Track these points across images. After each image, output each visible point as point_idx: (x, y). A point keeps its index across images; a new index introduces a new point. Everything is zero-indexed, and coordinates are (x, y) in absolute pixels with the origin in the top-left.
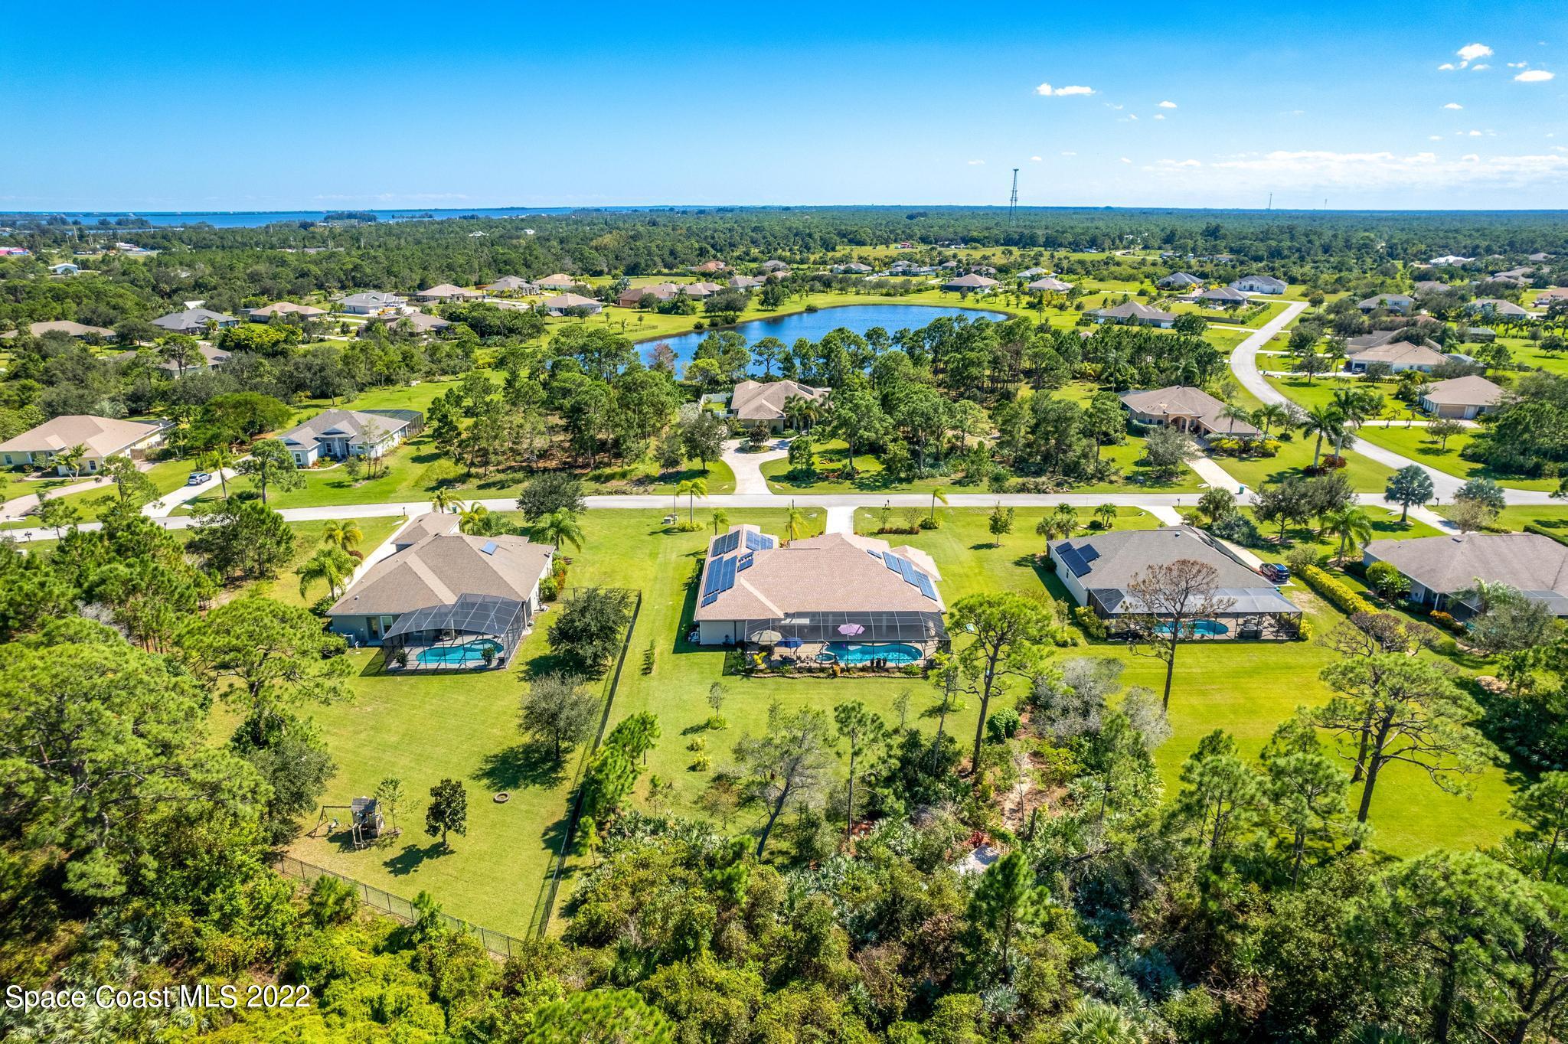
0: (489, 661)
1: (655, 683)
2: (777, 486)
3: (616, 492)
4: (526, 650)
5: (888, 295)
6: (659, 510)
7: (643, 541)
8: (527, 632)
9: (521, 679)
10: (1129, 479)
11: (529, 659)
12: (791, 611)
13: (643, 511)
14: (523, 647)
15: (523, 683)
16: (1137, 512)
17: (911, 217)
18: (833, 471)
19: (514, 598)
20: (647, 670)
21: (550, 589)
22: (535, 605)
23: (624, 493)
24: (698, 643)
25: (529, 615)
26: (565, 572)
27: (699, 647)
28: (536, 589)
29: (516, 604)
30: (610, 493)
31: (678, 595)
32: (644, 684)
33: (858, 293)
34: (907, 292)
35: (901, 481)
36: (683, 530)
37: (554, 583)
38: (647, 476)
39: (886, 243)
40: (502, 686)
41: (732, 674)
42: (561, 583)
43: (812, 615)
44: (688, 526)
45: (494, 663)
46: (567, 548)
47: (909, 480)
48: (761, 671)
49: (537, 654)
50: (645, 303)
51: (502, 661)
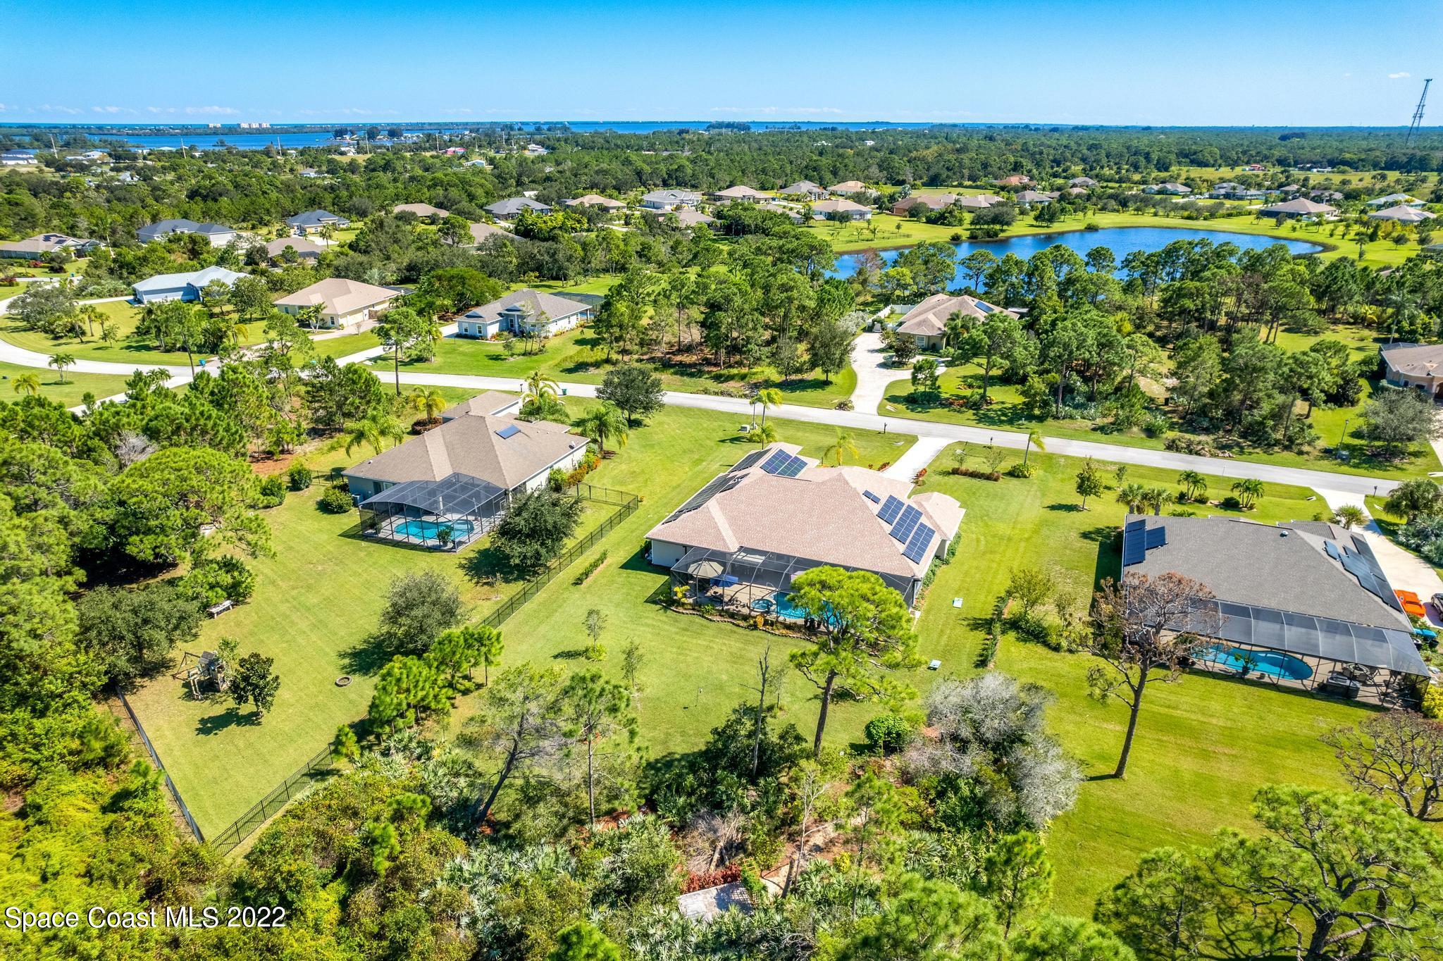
0: (444, 543)
1: (576, 596)
2: (890, 406)
3: (722, 393)
5: (1189, 218)
7: (704, 447)
9: (462, 566)
10: (1328, 453)
15: (459, 571)
16: (1306, 494)
17: (1283, 138)
18: (964, 398)
20: (579, 581)
21: (556, 480)
23: (730, 395)
24: (650, 561)
26: (589, 466)
27: (648, 566)
30: (716, 393)
32: (564, 594)
33: (1156, 214)
34: (1213, 216)
37: (563, 476)
38: (767, 381)
39: (1233, 164)
41: (653, 603)
42: (576, 476)
44: (756, 436)
45: (450, 546)
47: (1041, 419)
48: (682, 606)
50: (914, 213)
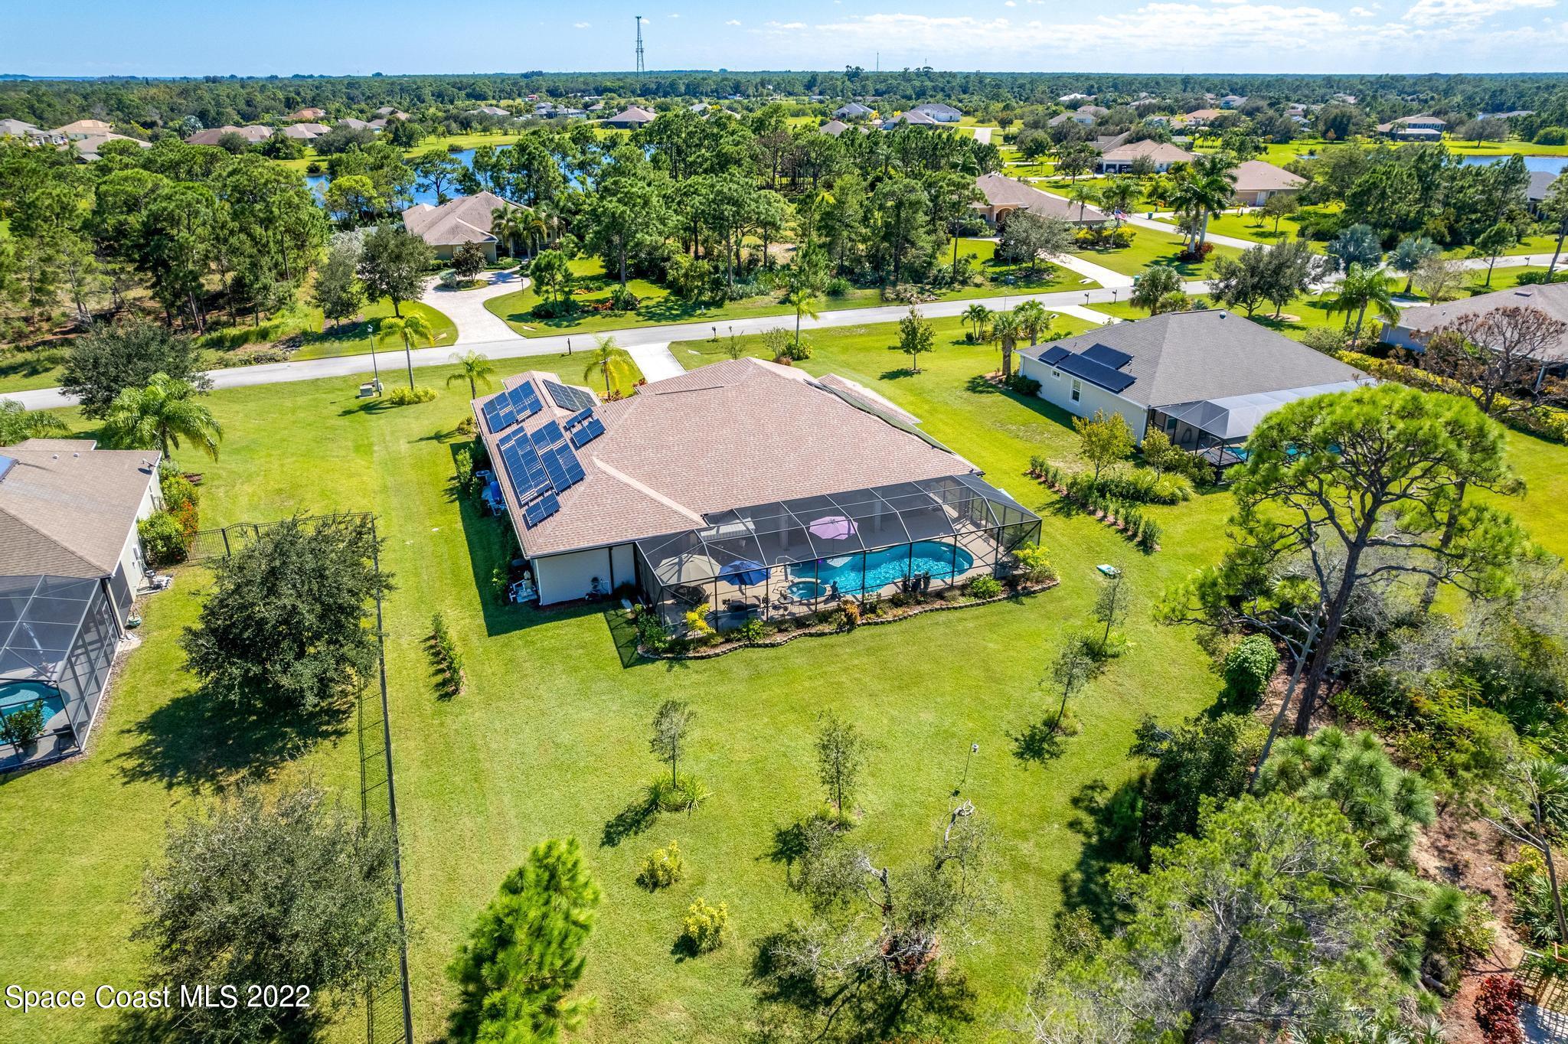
0: (28, 743)
1: (478, 716)
2: (526, 327)
3: (258, 360)
4: (133, 691)
6: (344, 379)
7: (333, 428)
8: (128, 644)
9: (132, 776)
11: (145, 712)
12: (715, 508)
13: (315, 383)
14: (125, 683)
15: (139, 785)
18: (603, 302)
19: (74, 572)
20: (447, 688)
21: (167, 539)
22: (136, 580)
23: (272, 359)
24: (534, 603)
25: (126, 601)
26: (193, 501)
27: (538, 612)
28: (132, 542)
29: (85, 586)
30: (247, 363)
31: (444, 512)
32: (453, 724)
35: (708, 305)
36: (401, 402)
37: (173, 525)
38: (305, 333)
40: (77, 809)
41: (642, 660)
42: (190, 523)
43: (754, 512)
44: (408, 393)
45: (45, 746)
46: (186, 456)
47: (718, 304)
48: (704, 641)
49: (164, 698)
50: (228, 146)
51: (66, 736)
